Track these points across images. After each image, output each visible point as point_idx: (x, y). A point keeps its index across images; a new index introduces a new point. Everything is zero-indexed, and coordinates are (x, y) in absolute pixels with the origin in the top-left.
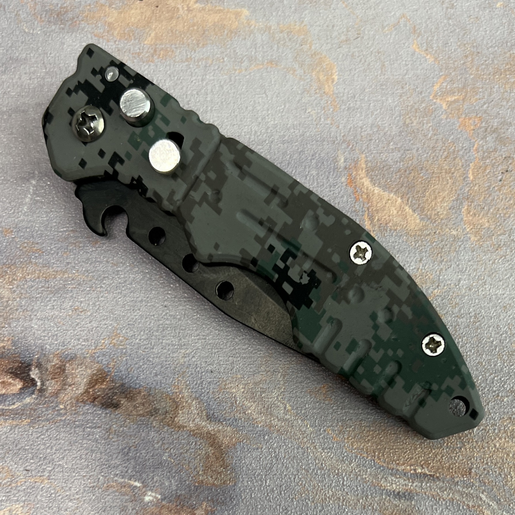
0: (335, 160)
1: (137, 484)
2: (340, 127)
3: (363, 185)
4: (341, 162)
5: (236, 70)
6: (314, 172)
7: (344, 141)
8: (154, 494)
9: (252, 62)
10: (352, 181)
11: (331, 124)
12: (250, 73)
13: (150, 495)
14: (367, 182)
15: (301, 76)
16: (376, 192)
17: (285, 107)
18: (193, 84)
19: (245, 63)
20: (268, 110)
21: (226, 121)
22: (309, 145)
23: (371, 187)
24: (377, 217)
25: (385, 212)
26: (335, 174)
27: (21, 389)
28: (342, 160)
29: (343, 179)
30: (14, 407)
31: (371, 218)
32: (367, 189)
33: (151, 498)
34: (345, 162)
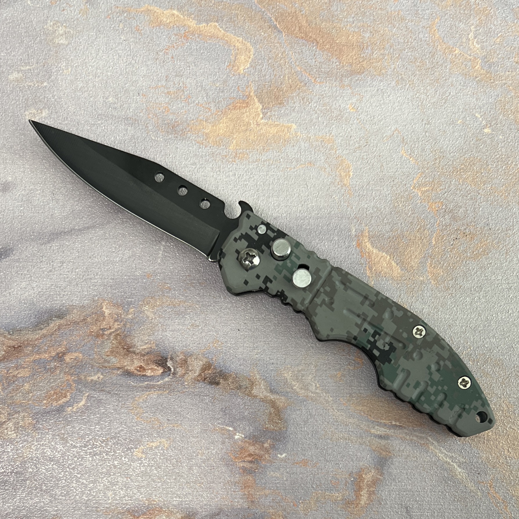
0: (350, 230)
1: (231, 429)
2: (353, 208)
3: (366, 247)
4: (353, 232)
5: (288, 168)
6: (336, 238)
7: (356, 218)
8: (240, 435)
9: (298, 163)
10: (359, 245)
11: (348, 206)
12: (297, 170)
13: (238, 435)
14: (369, 245)
15: (329, 172)
16: (374, 251)
17: (319, 194)
18: (260, 177)
19: (294, 163)
20: (308, 196)
21: (281, 203)
22: (333, 220)
23: (371, 249)
24: (374, 268)
25: (380, 265)
26: (349, 240)
27: (162, 372)
28: (354, 231)
29: (354, 243)
30: (159, 383)
31: (371, 269)
32: (369, 250)
33: (239, 437)
34: (355, 231)
